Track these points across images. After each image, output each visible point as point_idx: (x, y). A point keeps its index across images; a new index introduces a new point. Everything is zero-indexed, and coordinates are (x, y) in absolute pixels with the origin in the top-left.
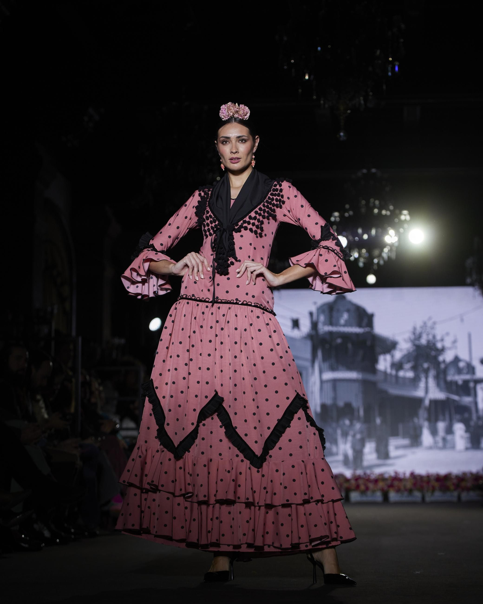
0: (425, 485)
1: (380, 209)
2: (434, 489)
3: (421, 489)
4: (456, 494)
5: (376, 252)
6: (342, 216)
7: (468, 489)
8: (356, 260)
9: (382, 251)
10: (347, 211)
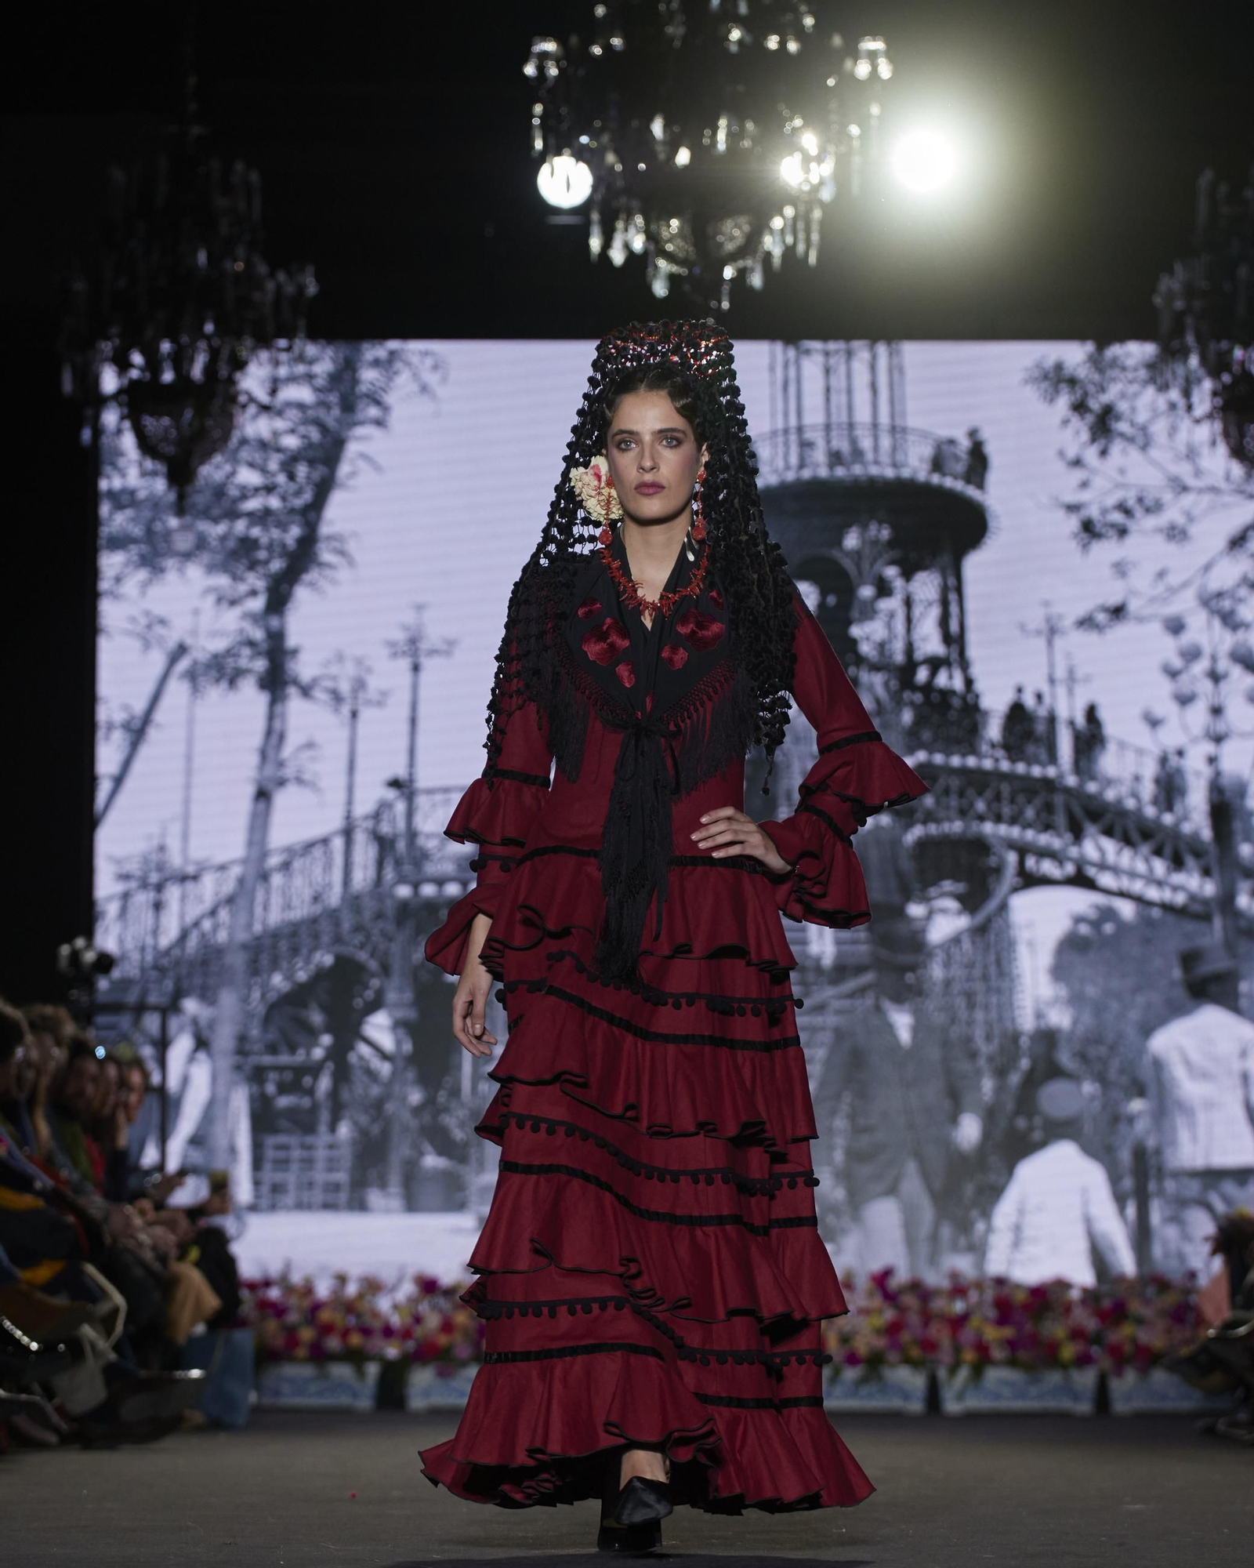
0: (940, 1334)
1: (757, 27)
2: (983, 1358)
3: (924, 1355)
4: (1086, 1379)
5: (732, 233)
6: (570, 57)
7: (1146, 1359)
8: (638, 263)
9: (759, 228)
10: (598, 31)
